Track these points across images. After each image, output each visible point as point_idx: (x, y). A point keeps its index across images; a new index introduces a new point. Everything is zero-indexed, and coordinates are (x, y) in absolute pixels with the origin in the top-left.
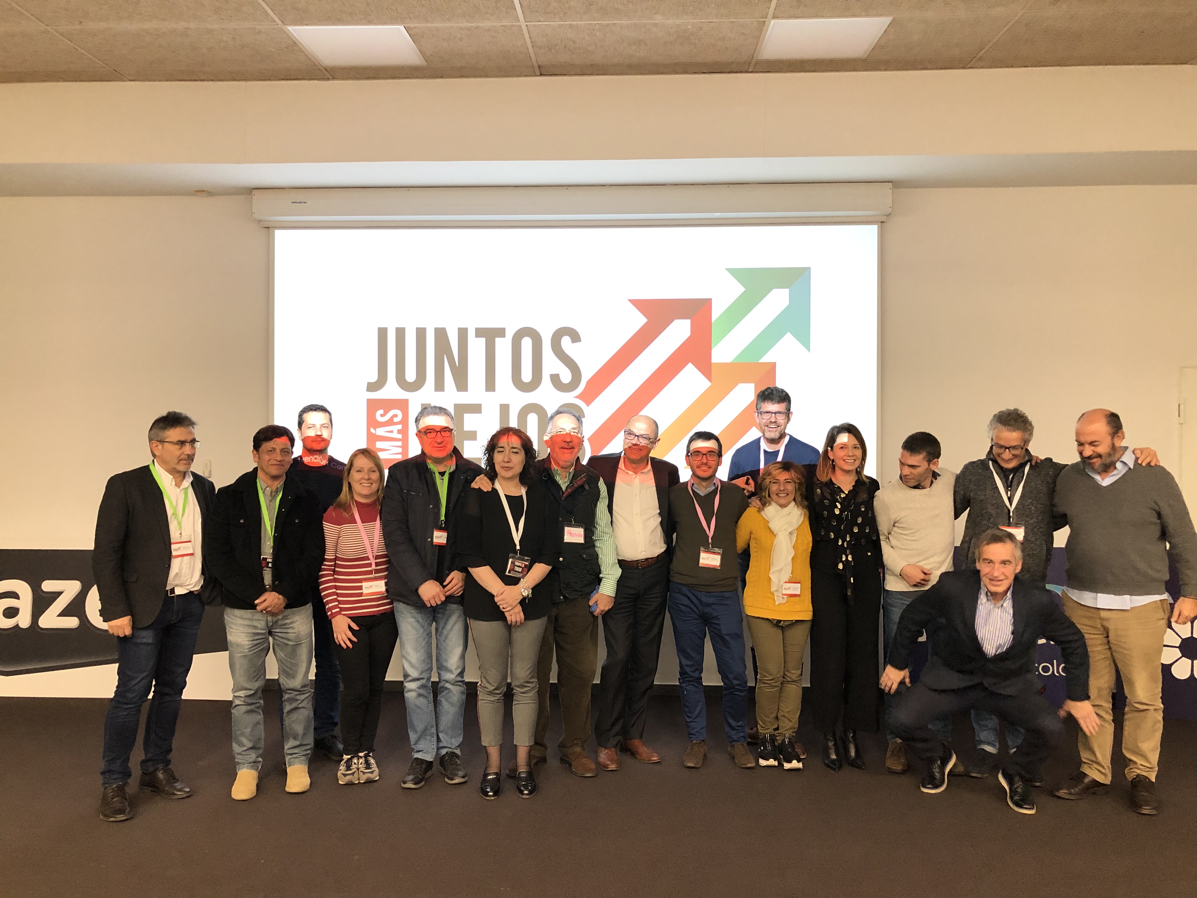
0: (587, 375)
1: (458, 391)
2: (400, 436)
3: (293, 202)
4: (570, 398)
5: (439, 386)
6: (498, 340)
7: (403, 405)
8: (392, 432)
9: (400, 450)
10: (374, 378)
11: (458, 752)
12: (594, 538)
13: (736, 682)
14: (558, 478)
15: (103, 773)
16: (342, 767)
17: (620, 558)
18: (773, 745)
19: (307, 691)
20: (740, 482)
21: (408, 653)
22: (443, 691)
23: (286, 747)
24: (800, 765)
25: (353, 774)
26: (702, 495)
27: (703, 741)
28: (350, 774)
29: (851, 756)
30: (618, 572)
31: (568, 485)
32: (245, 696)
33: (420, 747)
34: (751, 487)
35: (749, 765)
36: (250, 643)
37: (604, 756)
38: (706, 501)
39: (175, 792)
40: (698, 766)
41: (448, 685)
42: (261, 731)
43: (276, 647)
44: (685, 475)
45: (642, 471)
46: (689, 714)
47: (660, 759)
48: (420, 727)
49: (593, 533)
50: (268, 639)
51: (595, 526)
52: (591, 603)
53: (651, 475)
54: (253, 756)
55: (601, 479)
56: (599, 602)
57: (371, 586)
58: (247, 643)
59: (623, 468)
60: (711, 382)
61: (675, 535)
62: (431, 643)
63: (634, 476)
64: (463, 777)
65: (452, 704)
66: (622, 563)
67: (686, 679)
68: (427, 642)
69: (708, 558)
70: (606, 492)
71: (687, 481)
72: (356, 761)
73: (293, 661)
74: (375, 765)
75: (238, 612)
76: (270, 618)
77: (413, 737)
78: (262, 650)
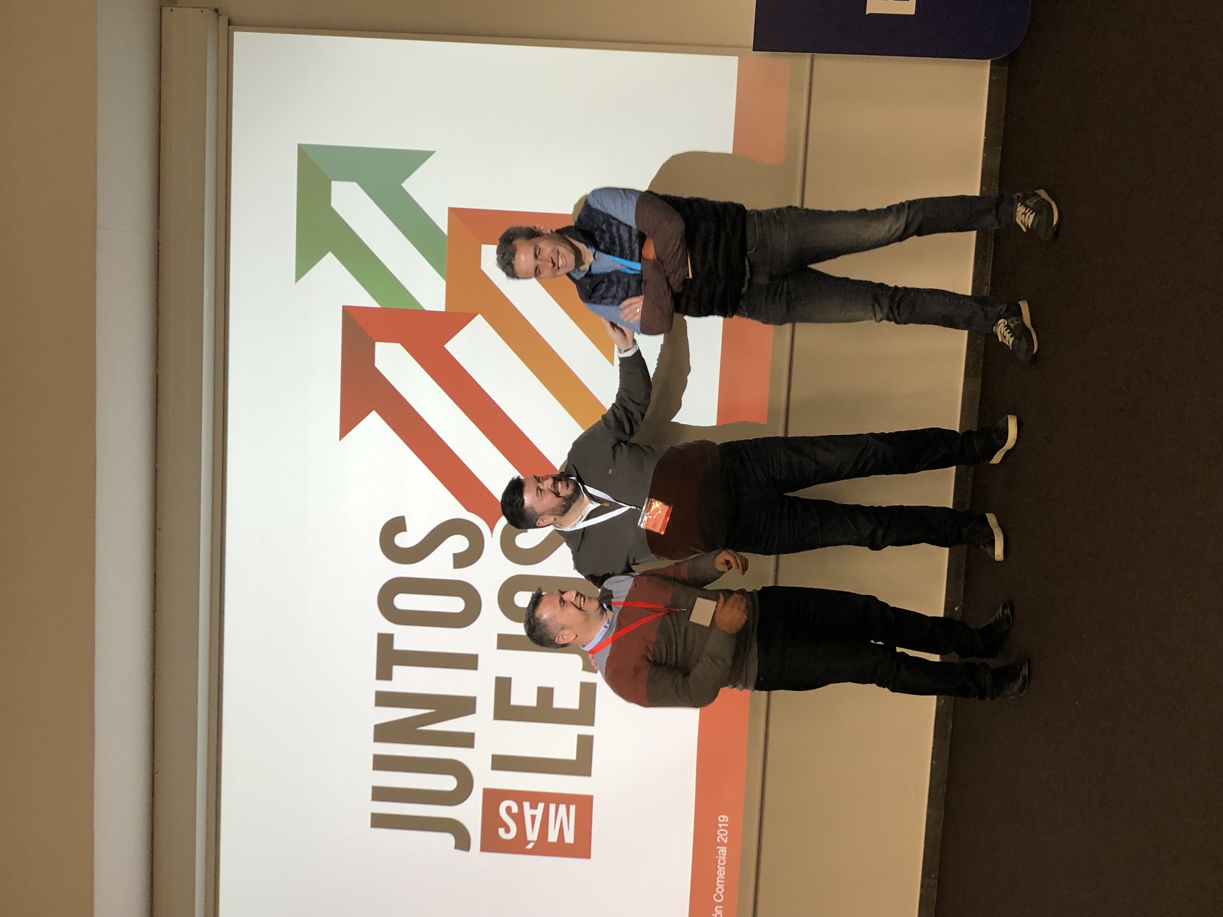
0: (457, 510)
1: (474, 712)
2: (541, 806)
4: (492, 540)
5: (465, 740)
6: (397, 646)
7: (493, 797)
8: (533, 817)
9: (562, 808)
10: (449, 839)
60: (476, 315)
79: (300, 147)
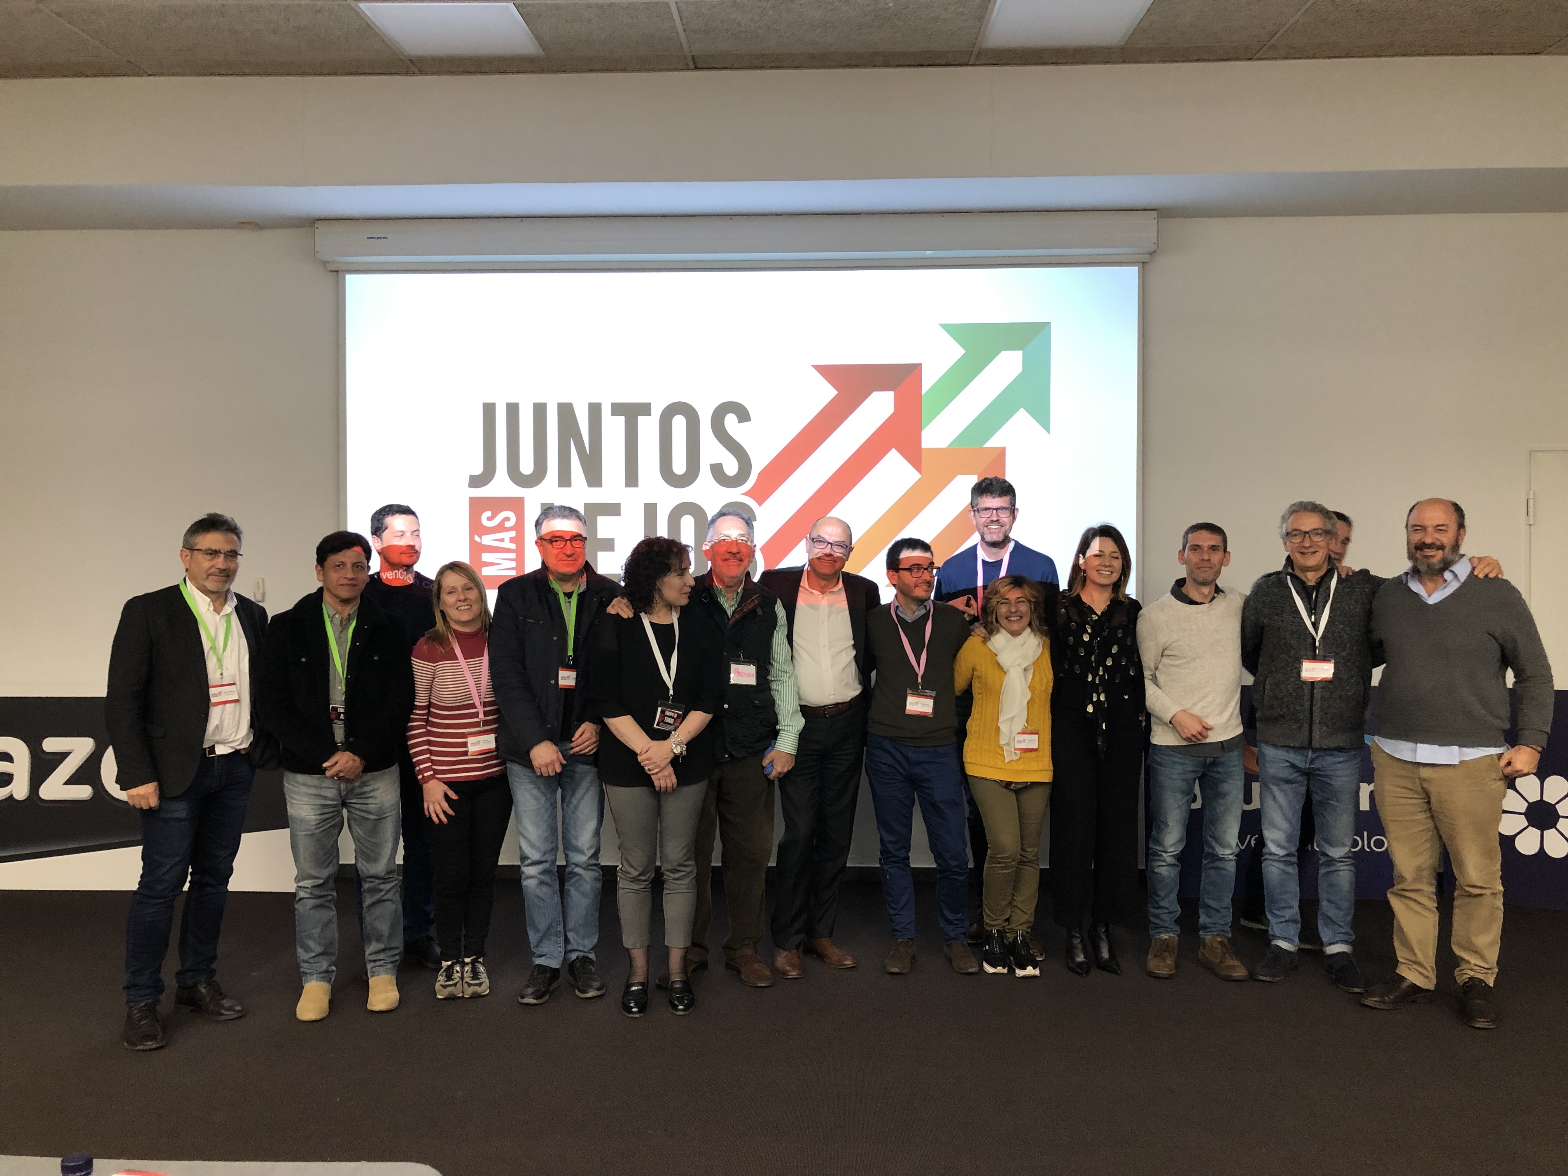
0: (758, 465)
1: (589, 486)
2: (513, 546)
3: (369, 238)
4: (736, 495)
5: (565, 480)
6: (641, 419)
7: (516, 505)
8: (502, 540)
9: (513, 564)
10: (478, 469)
11: (592, 956)
12: (769, 678)
13: (953, 863)
14: (722, 600)
15: (127, 988)
16: (441, 978)
17: (803, 703)
18: (1002, 945)
19: (394, 879)
20: (959, 603)
21: (525, 829)
22: (571, 878)
23: (367, 952)
24: (1037, 972)
25: (455, 985)
26: (909, 621)
27: (911, 939)
28: (450, 986)
29: (1103, 958)
30: (800, 722)
31: (736, 609)
32: (312, 887)
33: (543, 949)
34: (973, 609)
35: (970, 970)
36: (319, 817)
37: (782, 960)
38: (915, 629)
39: (223, 1012)
40: (905, 971)
41: (577, 870)
42: (333, 932)
43: (352, 822)
44: (887, 595)
45: (832, 590)
46: (893, 905)
47: (855, 963)
48: (542, 924)
49: (768, 672)
50: (341, 813)
51: (770, 662)
52: (765, 762)
53: (843, 596)
54: (324, 964)
55: (779, 600)
56: (775, 762)
57: (478, 742)
58: (314, 817)
59: (807, 587)
60: (920, 472)
61: (873, 674)
62: (556, 816)
63: (821, 596)
64: (598, 989)
65: (584, 894)
66: (806, 710)
67: (890, 859)
68: (551, 814)
69: (917, 703)
70: (785, 618)
71: (889, 602)
72: (458, 969)
73: (375, 840)
74: (485, 975)
75: (301, 778)
76: (343, 786)
77: (533, 937)
78: (333, 826)
79: (1049, 323)
